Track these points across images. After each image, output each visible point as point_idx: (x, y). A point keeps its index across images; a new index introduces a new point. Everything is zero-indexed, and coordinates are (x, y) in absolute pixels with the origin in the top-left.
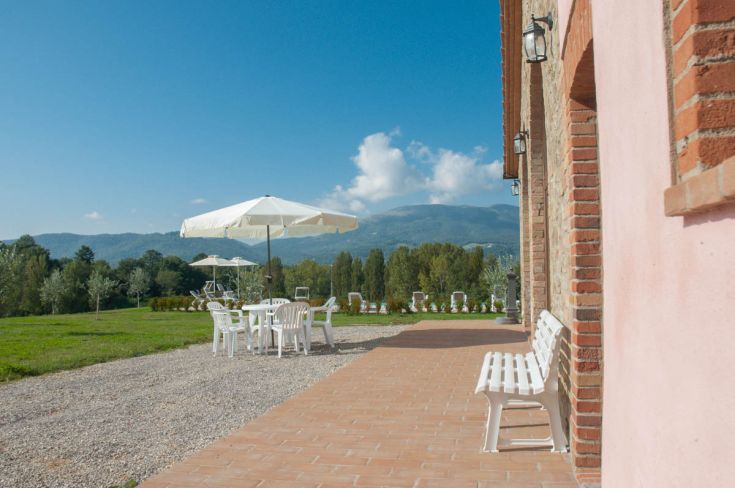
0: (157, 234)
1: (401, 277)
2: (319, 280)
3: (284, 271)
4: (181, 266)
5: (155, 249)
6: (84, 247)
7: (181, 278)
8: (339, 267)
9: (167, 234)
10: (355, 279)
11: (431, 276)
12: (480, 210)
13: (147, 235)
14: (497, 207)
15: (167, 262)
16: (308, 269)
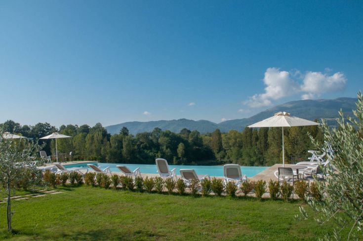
0: (174, 120)
1: (274, 137)
2: (238, 140)
3: (223, 136)
4: (170, 135)
5: (159, 127)
6: (124, 128)
7: (170, 140)
8: (246, 133)
9: (178, 120)
10: (254, 139)
11: (289, 136)
12: (330, 101)
13: (170, 121)
14: (340, 99)
15: (164, 133)
16: (232, 134)
